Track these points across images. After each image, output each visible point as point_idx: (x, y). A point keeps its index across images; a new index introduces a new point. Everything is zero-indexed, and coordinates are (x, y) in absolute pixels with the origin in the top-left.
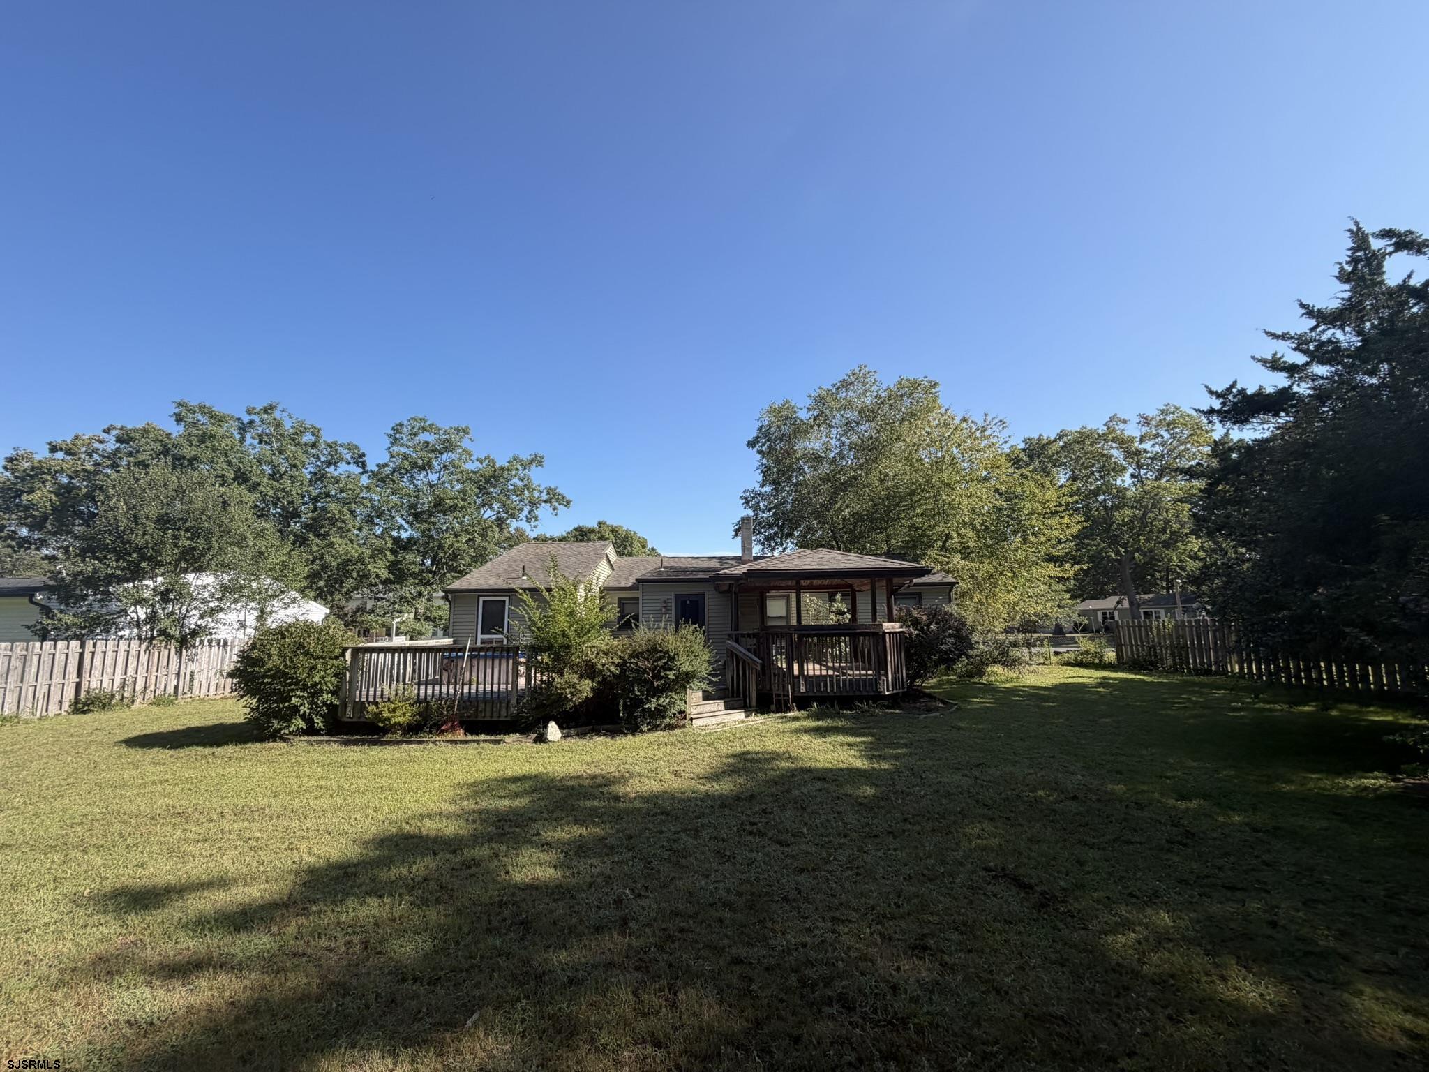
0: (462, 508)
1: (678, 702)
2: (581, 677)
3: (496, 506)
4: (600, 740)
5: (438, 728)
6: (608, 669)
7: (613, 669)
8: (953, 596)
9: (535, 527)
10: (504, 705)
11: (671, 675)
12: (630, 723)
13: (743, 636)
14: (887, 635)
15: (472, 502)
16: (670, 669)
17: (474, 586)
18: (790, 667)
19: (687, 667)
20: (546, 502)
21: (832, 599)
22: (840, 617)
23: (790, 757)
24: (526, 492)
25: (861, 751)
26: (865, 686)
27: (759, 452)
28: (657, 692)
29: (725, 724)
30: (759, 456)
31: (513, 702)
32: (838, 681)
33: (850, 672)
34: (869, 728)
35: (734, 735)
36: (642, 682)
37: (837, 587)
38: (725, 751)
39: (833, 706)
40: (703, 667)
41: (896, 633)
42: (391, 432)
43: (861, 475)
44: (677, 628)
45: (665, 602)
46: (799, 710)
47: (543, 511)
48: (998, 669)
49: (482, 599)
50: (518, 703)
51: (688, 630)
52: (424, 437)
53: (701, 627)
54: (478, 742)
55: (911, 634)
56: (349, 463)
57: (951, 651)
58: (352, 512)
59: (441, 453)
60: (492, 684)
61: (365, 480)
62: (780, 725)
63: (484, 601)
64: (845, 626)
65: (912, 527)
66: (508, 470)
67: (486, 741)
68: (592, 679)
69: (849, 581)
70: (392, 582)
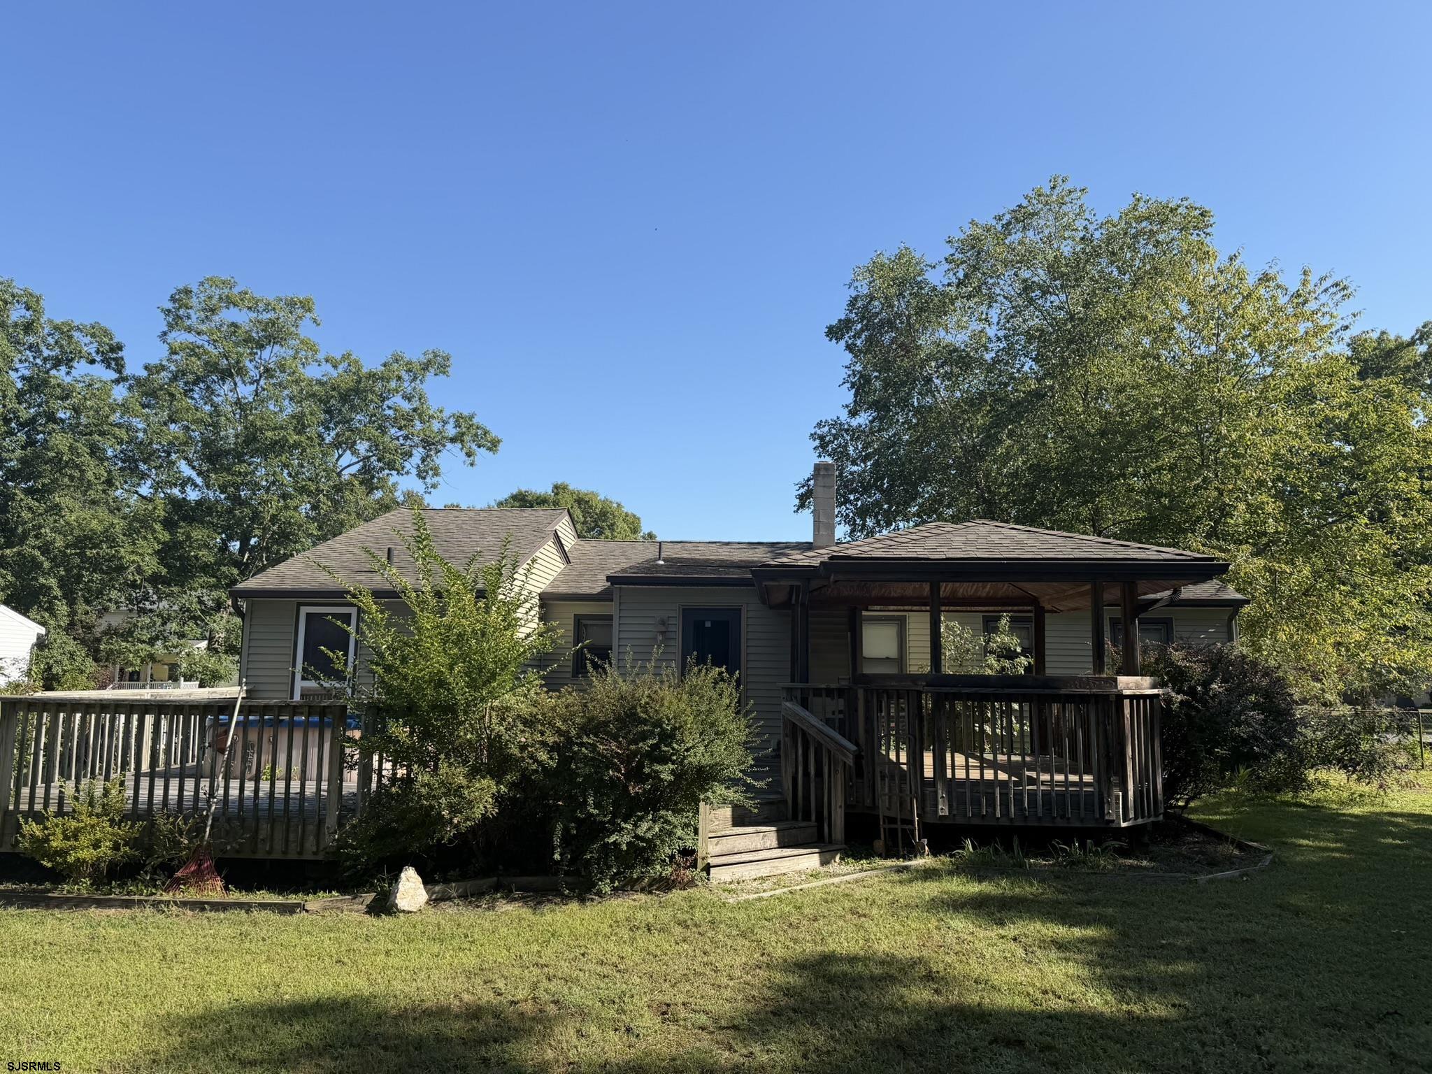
0: (296, 445)
1: (679, 832)
2: (474, 772)
3: (362, 447)
4: (508, 909)
5: (168, 874)
6: (532, 756)
7: (543, 756)
8: (1236, 628)
9: (434, 486)
10: (311, 828)
11: (666, 773)
12: (577, 873)
13: (818, 692)
14: (1127, 702)
15: (314, 436)
16: (664, 760)
17: (288, 585)
18: (916, 762)
19: (699, 757)
20: (453, 440)
21: (990, 626)
22: (1007, 663)
23: (929, 977)
24: (417, 423)
25: (1090, 964)
26: (1076, 806)
27: (849, 348)
28: (633, 808)
29: (778, 880)
30: (848, 357)
31: (331, 821)
32: (1019, 795)
33: (1045, 777)
34: (1095, 903)
35: (798, 908)
36: (601, 787)
37: (1005, 602)
38: (779, 952)
39: (1009, 848)
40: (735, 756)
41: (1145, 697)
42: (170, 305)
43: (1051, 388)
44: (683, 671)
45: (663, 623)
46: (935, 853)
47: (449, 458)
48: (1336, 776)
49: (304, 610)
50: (341, 825)
51: (705, 677)
52: (228, 315)
53: (731, 673)
54: (247, 907)
55: (1169, 701)
56: (92, 362)
57: (1256, 739)
58: (94, 451)
59: (262, 347)
60: (288, 779)
61: (120, 393)
62: (898, 889)
63: (308, 615)
64: (1015, 681)
65: (1150, 491)
66: (382, 379)
67: (263, 906)
68: (498, 777)
69: (1032, 588)
70: (167, 583)
